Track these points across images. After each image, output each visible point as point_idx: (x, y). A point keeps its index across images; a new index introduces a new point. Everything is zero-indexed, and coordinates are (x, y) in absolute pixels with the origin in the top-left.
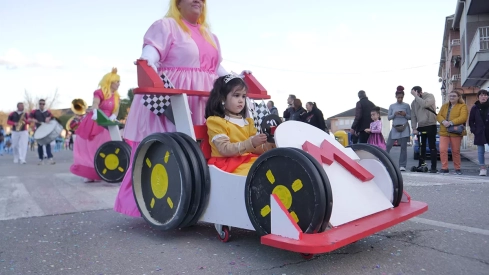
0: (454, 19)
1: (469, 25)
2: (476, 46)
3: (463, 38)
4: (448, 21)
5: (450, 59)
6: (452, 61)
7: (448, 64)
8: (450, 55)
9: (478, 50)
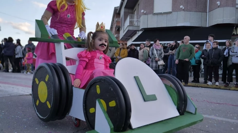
0: (118, 8)
1: (125, 13)
2: (127, 23)
3: (122, 18)
4: (116, 9)
5: (115, 27)
6: (116, 28)
7: (114, 29)
8: (115, 25)
9: (128, 25)
